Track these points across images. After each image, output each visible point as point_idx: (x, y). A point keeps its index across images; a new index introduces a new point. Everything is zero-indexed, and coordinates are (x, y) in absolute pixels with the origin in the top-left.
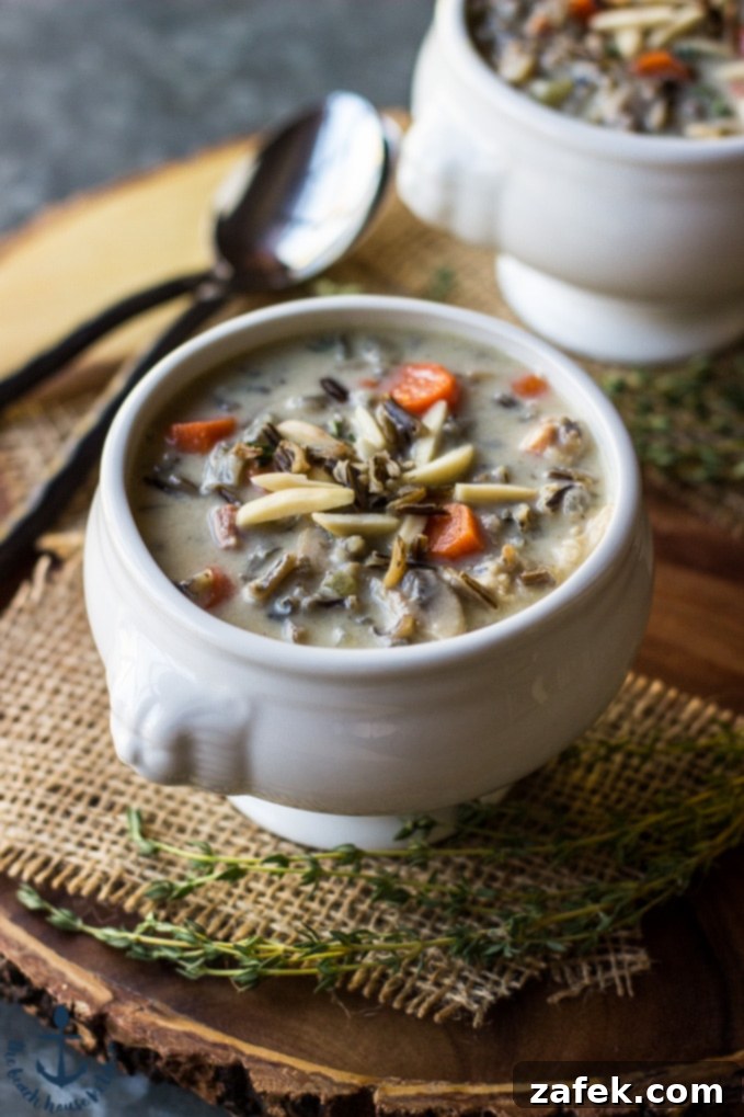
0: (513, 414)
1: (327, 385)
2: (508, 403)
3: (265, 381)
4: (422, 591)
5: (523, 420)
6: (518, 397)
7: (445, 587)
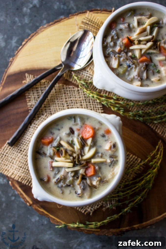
0: (104, 139)
1: (70, 129)
2: (103, 136)
3: (59, 127)
4: (84, 186)
5: (106, 141)
6: (105, 135)
7: (88, 185)
